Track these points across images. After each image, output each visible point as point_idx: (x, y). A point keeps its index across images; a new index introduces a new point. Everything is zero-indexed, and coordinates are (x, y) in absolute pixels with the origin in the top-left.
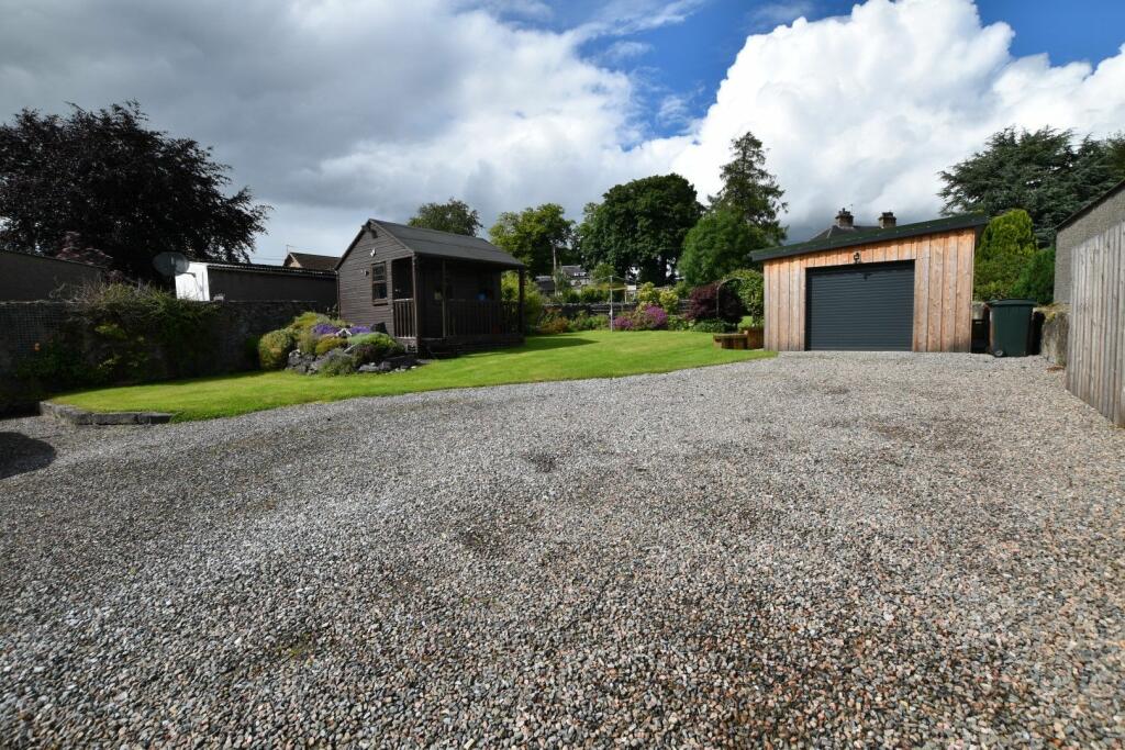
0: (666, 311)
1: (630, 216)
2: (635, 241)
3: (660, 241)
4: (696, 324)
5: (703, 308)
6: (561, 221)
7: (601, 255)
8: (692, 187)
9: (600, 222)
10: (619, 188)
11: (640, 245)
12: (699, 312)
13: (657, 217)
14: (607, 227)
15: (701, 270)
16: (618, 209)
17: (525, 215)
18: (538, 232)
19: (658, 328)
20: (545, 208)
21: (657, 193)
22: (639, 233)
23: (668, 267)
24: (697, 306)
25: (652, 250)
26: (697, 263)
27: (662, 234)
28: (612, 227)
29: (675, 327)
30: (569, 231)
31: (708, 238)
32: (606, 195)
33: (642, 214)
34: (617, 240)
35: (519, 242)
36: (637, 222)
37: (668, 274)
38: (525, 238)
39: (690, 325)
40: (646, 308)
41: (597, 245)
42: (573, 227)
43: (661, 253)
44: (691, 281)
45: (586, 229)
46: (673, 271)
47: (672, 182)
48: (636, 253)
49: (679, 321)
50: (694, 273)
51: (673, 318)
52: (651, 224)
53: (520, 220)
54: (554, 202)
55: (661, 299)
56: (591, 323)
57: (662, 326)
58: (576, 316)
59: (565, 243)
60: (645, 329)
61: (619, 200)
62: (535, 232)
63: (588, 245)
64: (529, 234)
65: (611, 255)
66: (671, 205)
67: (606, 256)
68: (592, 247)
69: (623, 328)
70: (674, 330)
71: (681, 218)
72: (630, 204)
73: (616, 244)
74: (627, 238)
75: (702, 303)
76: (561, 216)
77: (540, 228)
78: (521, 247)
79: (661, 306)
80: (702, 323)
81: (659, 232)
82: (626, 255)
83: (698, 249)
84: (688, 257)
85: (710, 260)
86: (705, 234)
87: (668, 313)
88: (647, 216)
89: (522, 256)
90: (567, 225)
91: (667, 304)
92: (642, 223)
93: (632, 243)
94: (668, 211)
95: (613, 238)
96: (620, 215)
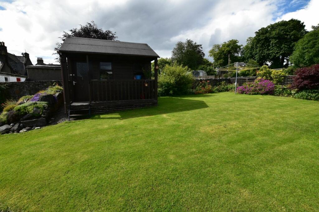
0: (275, 82)
1: (267, 40)
2: (269, 50)
3: (281, 49)
4: (297, 92)
5: (306, 82)
6: (237, 45)
7: (252, 57)
8: (303, 23)
9: (253, 44)
10: (263, 29)
11: (271, 51)
12: (302, 84)
13: (281, 39)
14: (256, 45)
15: (304, 59)
16: (261, 37)
17: (223, 45)
18: (227, 51)
19: (266, 93)
20: (230, 41)
21: (282, 28)
22: (271, 46)
23: (285, 60)
24: (300, 80)
25: (277, 53)
26: (302, 56)
27: (283, 46)
28: (258, 45)
29: (280, 94)
30: (240, 49)
31: (311, 43)
32: (256, 32)
33: (273, 38)
34: (260, 51)
35: (219, 54)
36: (270, 41)
37: (284, 64)
38: (222, 53)
39: (293, 92)
40: (261, 80)
41: (251, 53)
42: (242, 47)
43: (281, 54)
44: (297, 65)
45: (247, 47)
46: (288, 62)
47: (291, 22)
48: (268, 55)
49: (284, 89)
50: (299, 62)
51: (280, 86)
52: (278, 42)
53: (221, 46)
54: (235, 39)
55: (272, 76)
56: (227, 88)
57: (271, 92)
58: (220, 84)
59: (238, 54)
60: (257, 94)
61: (262, 34)
62: (226, 50)
63: (247, 53)
64: (223, 51)
65: (257, 57)
66: (289, 32)
67: (255, 57)
68: (249, 54)
69: (242, 92)
70: (279, 96)
71: (294, 37)
72: (268, 35)
73: (259, 52)
74: (265, 49)
75: (305, 78)
76: (237, 44)
77: (228, 49)
78: (220, 56)
79: (271, 79)
80: (304, 93)
81: (281, 45)
82: (264, 56)
83: (303, 49)
84: (296, 53)
85: (311, 54)
86: (309, 41)
87: (277, 84)
88: (275, 38)
89: (220, 59)
90: (239, 47)
91: (276, 78)
92: (273, 41)
93: (267, 51)
94: (288, 35)
95: (258, 50)
96: (262, 40)
